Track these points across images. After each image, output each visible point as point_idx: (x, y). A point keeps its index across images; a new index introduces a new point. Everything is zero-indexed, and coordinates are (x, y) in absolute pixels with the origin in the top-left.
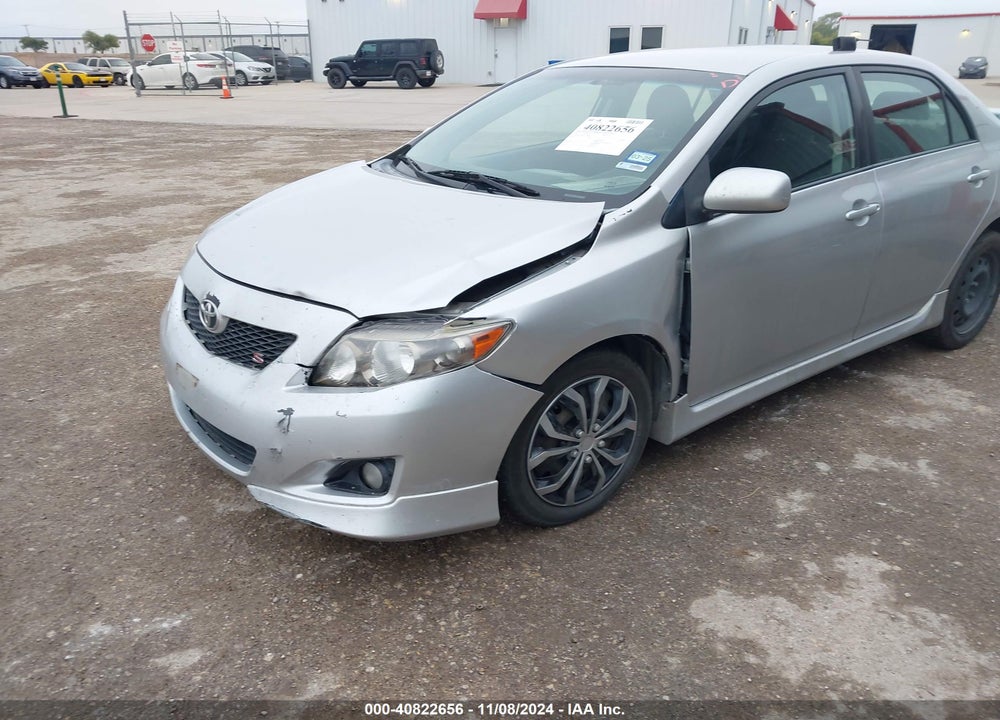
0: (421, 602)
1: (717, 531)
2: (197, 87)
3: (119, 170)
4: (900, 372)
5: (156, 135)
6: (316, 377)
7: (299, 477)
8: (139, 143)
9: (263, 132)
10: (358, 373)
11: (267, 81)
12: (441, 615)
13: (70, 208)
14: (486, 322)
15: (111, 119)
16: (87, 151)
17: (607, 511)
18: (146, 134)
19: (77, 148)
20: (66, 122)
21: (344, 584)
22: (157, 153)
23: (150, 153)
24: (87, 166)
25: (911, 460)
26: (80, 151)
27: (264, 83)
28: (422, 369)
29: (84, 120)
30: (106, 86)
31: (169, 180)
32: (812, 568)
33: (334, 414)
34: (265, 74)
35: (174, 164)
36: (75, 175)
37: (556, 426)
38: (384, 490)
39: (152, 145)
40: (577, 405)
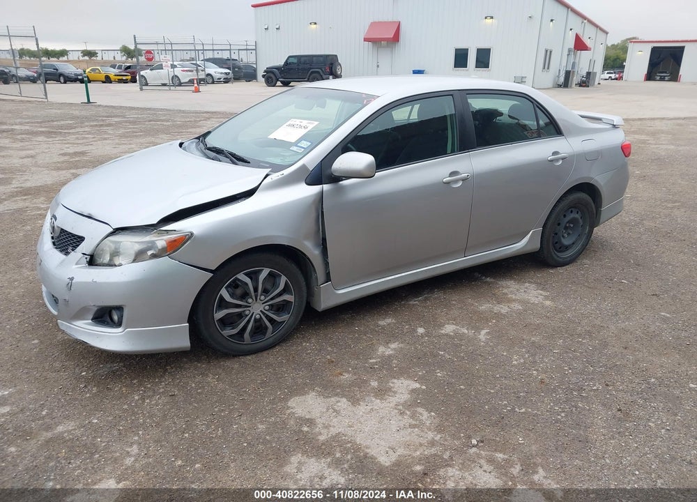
0: (142, 390)
1: (333, 362)
2: (180, 84)
3: (105, 139)
4: (512, 278)
5: (139, 116)
6: (92, 261)
7: (79, 315)
8: (126, 122)
9: (207, 115)
10: (111, 260)
11: (227, 81)
12: (149, 397)
13: (63, 162)
14: (175, 232)
15: (117, 105)
16: (91, 126)
17: (277, 348)
18: (132, 116)
19: (87, 124)
20: (89, 106)
21: (106, 379)
22: (134, 128)
23: (131, 128)
24: (87, 136)
25: (478, 330)
26: (87, 126)
27: (225, 82)
28: (139, 256)
29: (99, 106)
30: (127, 83)
31: (133, 146)
32: (374, 384)
33: (91, 280)
34: (226, 76)
35: (141, 135)
36: (77, 142)
37: (232, 296)
38: (119, 324)
39: (134, 123)
40: (246, 284)
